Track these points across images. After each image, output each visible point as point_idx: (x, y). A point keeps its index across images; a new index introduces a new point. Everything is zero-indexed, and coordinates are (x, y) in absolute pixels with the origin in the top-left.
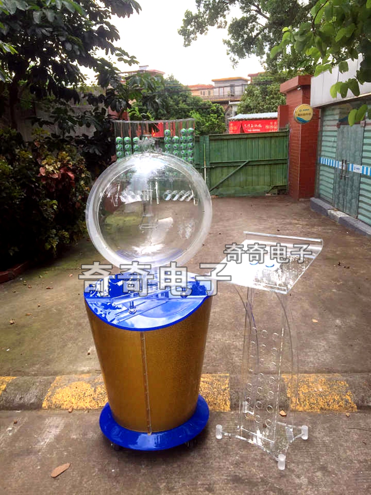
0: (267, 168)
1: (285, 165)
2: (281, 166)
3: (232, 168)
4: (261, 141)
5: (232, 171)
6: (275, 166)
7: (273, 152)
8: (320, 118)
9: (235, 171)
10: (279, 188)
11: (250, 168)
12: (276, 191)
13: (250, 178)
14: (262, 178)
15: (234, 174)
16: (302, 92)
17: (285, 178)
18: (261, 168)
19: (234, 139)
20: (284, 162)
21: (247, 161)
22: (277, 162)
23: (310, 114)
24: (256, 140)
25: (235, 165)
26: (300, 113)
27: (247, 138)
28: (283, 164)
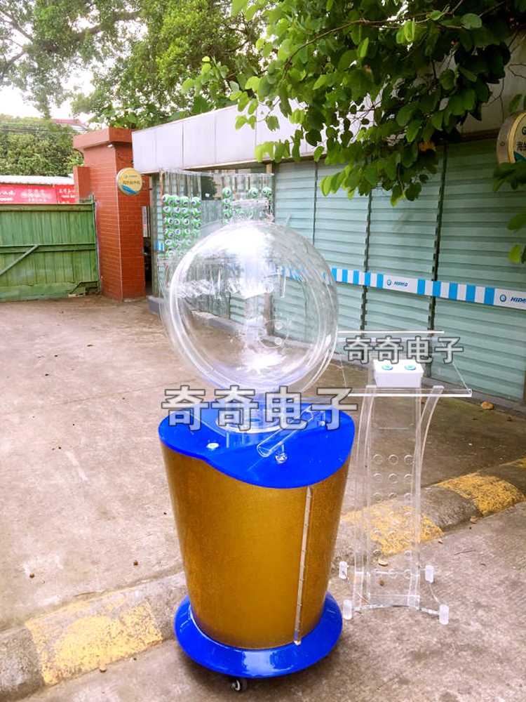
0: (67, 257)
1: (92, 253)
2: (87, 254)
3: (12, 257)
4: (54, 217)
5: (12, 261)
6: (78, 254)
7: (73, 233)
8: (151, 189)
9: (17, 261)
10: (87, 286)
11: (41, 256)
12: (83, 290)
13: (42, 271)
14: (60, 272)
15: (15, 265)
16: (114, 151)
17: (95, 270)
18: (58, 257)
19: (11, 211)
20: (92, 247)
21: (36, 245)
22: (81, 248)
23: (138, 182)
24: (47, 215)
25: (17, 251)
26: (126, 180)
27: (31, 211)
28: (90, 250)
